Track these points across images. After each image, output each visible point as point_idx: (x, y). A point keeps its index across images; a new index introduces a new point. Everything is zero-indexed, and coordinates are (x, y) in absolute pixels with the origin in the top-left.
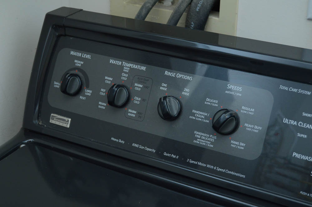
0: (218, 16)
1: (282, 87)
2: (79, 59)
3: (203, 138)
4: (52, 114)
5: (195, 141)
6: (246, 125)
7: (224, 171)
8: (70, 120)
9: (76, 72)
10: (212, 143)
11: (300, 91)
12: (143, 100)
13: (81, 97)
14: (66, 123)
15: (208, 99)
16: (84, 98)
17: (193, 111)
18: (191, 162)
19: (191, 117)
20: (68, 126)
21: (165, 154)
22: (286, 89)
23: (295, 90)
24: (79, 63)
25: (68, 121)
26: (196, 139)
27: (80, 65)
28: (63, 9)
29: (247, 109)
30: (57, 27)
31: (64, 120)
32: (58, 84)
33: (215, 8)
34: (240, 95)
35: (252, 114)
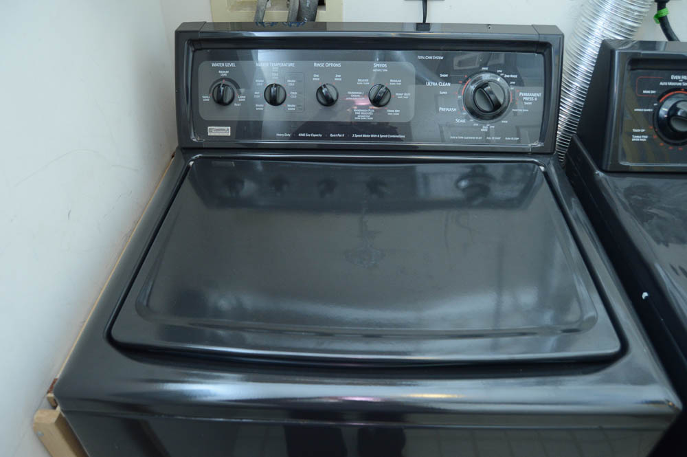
0: (325, 10)
1: (419, 57)
2: (224, 69)
3: (362, 113)
4: (209, 128)
5: (356, 118)
6: (397, 94)
7: (386, 136)
8: (229, 128)
9: (224, 82)
10: (371, 116)
11: (435, 58)
12: (299, 93)
13: (235, 104)
14: (226, 132)
15: (359, 80)
16: (239, 105)
17: (349, 93)
18: (357, 136)
19: (347, 99)
20: (229, 134)
21: (332, 135)
22: (423, 58)
23: (431, 58)
24: (224, 73)
25: (228, 130)
26: (357, 116)
27: (226, 75)
28: (184, 24)
29: (394, 81)
30: (192, 42)
31: (224, 130)
32: (207, 97)
33: (321, 2)
34: (386, 70)
35: (400, 84)
